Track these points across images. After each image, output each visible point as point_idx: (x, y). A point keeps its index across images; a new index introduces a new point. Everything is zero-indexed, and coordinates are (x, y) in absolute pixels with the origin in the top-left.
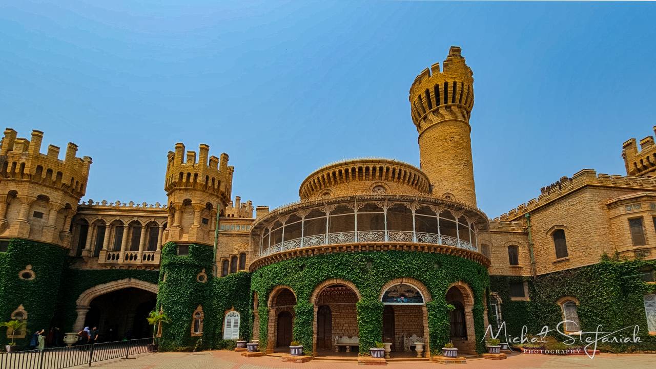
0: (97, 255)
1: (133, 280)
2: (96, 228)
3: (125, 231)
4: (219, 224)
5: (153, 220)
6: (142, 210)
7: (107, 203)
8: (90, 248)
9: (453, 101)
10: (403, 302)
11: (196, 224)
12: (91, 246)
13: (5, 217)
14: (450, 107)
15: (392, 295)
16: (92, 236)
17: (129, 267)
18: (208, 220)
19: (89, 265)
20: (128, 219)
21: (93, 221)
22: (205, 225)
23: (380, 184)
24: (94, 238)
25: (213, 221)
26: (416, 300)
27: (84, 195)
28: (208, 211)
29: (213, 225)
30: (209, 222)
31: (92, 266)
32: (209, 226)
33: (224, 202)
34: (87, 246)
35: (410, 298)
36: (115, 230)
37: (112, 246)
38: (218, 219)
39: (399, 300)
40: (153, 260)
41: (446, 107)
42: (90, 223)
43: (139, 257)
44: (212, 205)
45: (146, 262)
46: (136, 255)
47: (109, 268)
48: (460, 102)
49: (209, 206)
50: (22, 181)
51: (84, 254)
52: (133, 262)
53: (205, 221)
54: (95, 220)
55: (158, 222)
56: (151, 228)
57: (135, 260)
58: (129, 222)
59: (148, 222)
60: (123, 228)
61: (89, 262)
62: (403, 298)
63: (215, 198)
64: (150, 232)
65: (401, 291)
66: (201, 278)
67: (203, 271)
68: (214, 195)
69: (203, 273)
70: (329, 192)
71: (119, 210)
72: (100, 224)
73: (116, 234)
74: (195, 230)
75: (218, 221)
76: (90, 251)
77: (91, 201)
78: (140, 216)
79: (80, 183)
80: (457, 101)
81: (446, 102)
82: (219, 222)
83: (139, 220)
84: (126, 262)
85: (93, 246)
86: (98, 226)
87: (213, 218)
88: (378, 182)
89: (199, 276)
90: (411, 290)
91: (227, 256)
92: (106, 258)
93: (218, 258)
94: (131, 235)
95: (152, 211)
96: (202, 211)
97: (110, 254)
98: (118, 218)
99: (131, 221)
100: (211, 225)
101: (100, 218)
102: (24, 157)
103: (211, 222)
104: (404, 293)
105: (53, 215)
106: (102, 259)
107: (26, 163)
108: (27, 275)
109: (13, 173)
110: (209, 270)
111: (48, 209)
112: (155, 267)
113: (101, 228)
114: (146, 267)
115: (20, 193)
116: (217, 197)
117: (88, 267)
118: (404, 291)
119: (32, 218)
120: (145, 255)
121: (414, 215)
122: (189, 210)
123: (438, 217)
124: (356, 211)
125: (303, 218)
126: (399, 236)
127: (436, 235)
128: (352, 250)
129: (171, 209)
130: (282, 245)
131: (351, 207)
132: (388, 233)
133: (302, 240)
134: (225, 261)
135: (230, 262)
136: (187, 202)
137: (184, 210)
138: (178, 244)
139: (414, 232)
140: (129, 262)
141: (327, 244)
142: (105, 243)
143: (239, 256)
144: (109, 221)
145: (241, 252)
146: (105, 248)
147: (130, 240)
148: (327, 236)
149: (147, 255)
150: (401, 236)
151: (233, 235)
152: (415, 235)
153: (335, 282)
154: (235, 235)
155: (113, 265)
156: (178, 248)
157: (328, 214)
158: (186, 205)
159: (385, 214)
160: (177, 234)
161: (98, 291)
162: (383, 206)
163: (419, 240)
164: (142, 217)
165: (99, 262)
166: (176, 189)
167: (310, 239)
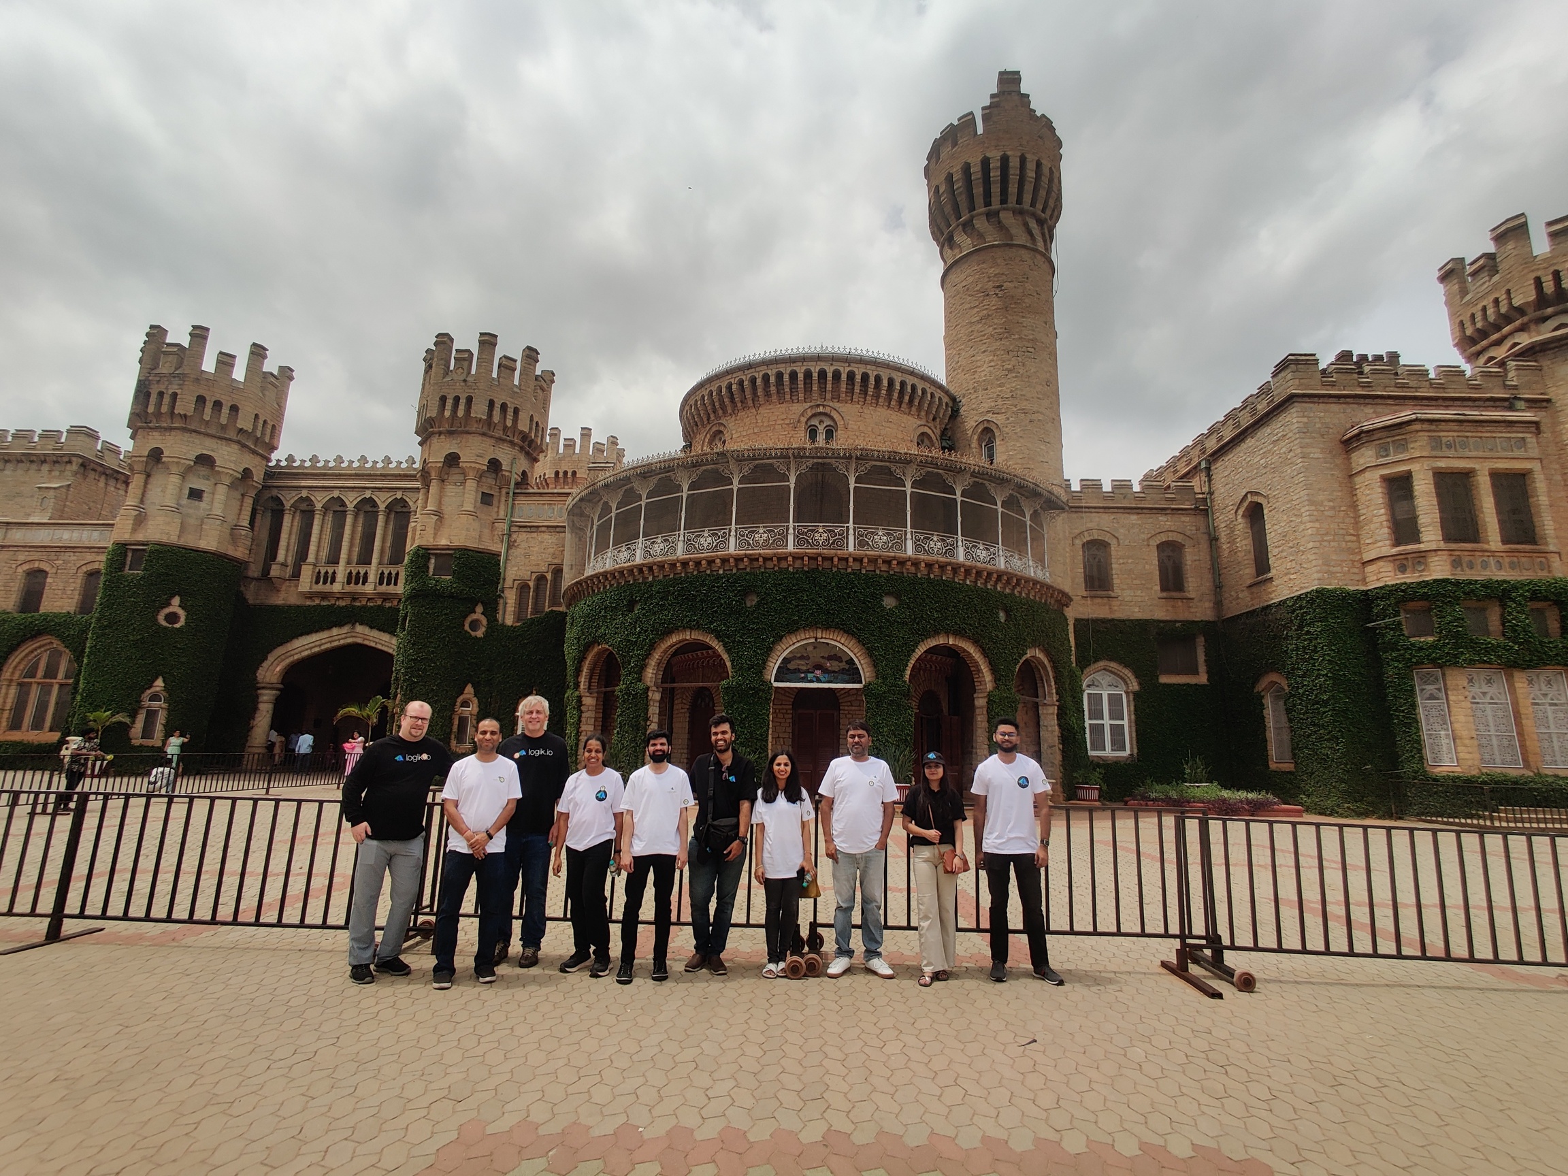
0: (296, 574)
1: (359, 628)
2: (298, 513)
3: (349, 520)
4: (513, 504)
5: (399, 495)
6: (382, 475)
7: (319, 462)
8: (286, 560)
9: (1004, 201)
10: (819, 681)
11: (468, 506)
12: (286, 556)
13: (142, 501)
14: (997, 213)
15: (796, 667)
16: (290, 534)
17: (354, 599)
18: (493, 495)
19: (282, 595)
20: (355, 494)
21: (292, 501)
22: (485, 509)
23: (821, 409)
24: (293, 537)
25: (503, 499)
26: (847, 677)
27: (276, 449)
28: (494, 475)
29: (502, 507)
30: (495, 502)
31: (288, 596)
32: (496, 509)
33: (528, 454)
34: (281, 556)
35: (834, 672)
36: (330, 519)
37: (325, 554)
38: (511, 494)
39: (810, 676)
40: (396, 584)
41: (989, 215)
42: (287, 505)
43: (372, 578)
44: (501, 464)
45: (384, 588)
46: (366, 573)
47: (317, 602)
48: (1019, 201)
49: (496, 466)
50: (171, 429)
51: (275, 571)
52: (359, 588)
53: (488, 499)
54: (296, 498)
55: (407, 500)
56: (396, 512)
57: (363, 584)
58: (355, 502)
59: (390, 500)
60: (343, 514)
61: (284, 588)
62: (818, 672)
63: (508, 448)
64: (395, 525)
65: (816, 656)
66: (475, 625)
67: (479, 609)
68: (505, 441)
69: (478, 614)
70: (722, 428)
71: (339, 476)
72: (304, 506)
73: (333, 526)
74: (466, 519)
75: (511, 499)
76: (284, 565)
77: (290, 459)
78: (376, 488)
79: (270, 423)
80: (1012, 199)
81: (988, 203)
82: (513, 500)
83: (373, 496)
84: (348, 589)
85: (290, 554)
86: (303, 512)
87: (504, 491)
88: (818, 406)
89: (469, 619)
90: (836, 656)
91: (527, 575)
92: (312, 578)
93: (508, 583)
94: (360, 529)
95: (400, 475)
96: (480, 478)
97: (319, 572)
98: (336, 494)
99: (359, 499)
100: (498, 507)
101: (304, 493)
102: (176, 381)
103: (499, 502)
104: (823, 661)
105: (222, 490)
106: (306, 582)
107: (179, 391)
108: (173, 618)
109: (158, 414)
110: (491, 610)
111: (213, 481)
112: (398, 601)
113: (307, 515)
114: (385, 600)
115: (166, 453)
116: (513, 444)
117: (279, 600)
118: (823, 657)
119: (185, 501)
120: (382, 573)
121: (852, 487)
122: (455, 477)
123: (908, 489)
124: (736, 481)
125: (644, 497)
126: (817, 536)
127: (902, 531)
128: (720, 568)
129: (425, 474)
130: (609, 555)
131: (726, 473)
132: (794, 529)
133: (640, 545)
134: (523, 588)
135: (532, 590)
136: (452, 460)
137: (446, 477)
138: (432, 552)
139: (851, 525)
140: (352, 588)
141: (680, 552)
142: (312, 548)
143: (549, 576)
144: (319, 500)
145: (553, 567)
146: (311, 558)
147: (357, 541)
148: (682, 536)
149: (386, 573)
150: (821, 535)
151: (540, 529)
152: (851, 532)
153: (688, 638)
154: (543, 529)
155: (324, 596)
156: (433, 561)
157: (685, 488)
158: (450, 466)
159: (792, 486)
160: (430, 530)
161: (297, 651)
162: (788, 469)
163: (861, 543)
164: (379, 489)
165: (300, 589)
166: (433, 433)
167: (653, 543)
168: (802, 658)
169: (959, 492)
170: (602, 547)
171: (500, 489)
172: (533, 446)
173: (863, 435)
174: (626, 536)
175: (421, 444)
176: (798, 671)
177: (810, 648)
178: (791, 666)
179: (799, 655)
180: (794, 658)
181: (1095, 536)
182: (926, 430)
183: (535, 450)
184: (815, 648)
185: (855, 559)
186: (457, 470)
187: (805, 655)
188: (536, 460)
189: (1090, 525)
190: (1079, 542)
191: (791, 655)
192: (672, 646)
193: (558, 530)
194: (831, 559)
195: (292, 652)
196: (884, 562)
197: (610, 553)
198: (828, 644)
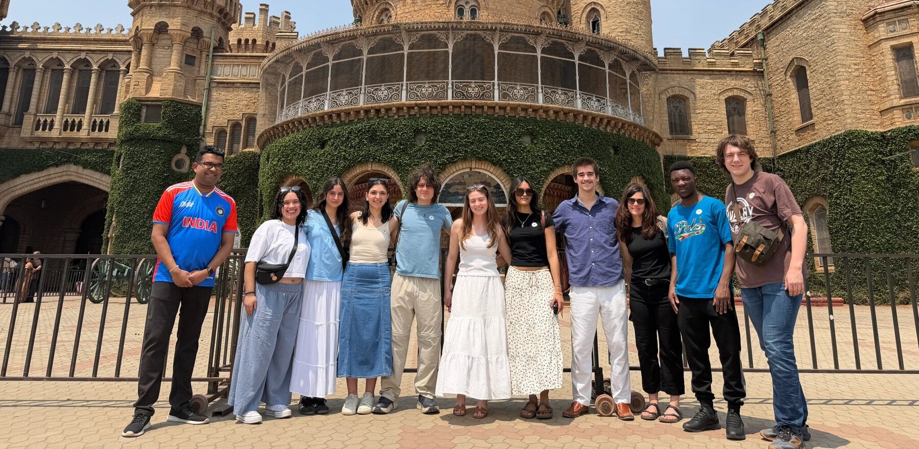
0: (19, 122)
1: (74, 168)
2: (21, 72)
3: (66, 77)
4: (212, 64)
5: (110, 56)
6: (95, 40)
7: (40, 28)
8: (9, 111)
11: (174, 66)
12: (10, 107)
16: (14, 89)
17: (69, 143)
18: (195, 57)
19: (6, 140)
20: (71, 56)
21: (16, 61)
22: (189, 67)
24: (16, 91)
25: (204, 60)
28: (196, 41)
29: (203, 67)
30: (197, 62)
31: (12, 141)
32: (197, 69)
33: (223, 24)
34: (5, 107)
36: (49, 76)
37: (44, 105)
38: (211, 56)
40: (107, 130)
42: (12, 64)
43: (86, 125)
44: (202, 32)
45: (96, 134)
46: (81, 121)
47: (37, 145)
49: (197, 33)
52: (75, 134)
53: (189, 60)
54: (20, 58)
55: (117, 60)
56: (107, 71)
57: (78, 130)
58: (72, 62)
59: (102, 60)
60: (62, 72)
61: (7, 135)
63: (207, 19)
64: (105, 81)
66: (179, 164)
67: (184, 150)
68: (205, 13)
69: (183, 154)
71: (57, 41)
72: (26, 65)
73: (51, 83)
74: (172, 76)
75: (210, 61)
76: (8, 114)
77: (14, 25)
78: (90, 50)
82: (213, 61)
83: (88, 58)
84: (65, 135)
85: (13, 106)
86: (25, 70)
87: (204, 54)
91: (224, 123)
92: (33, 126)
94: (75, 84)
95: (110, 40)
96: (185, 42)
97: (39, 121)
98: (55, 55)
99: (75, 59)
100: (199, 67)
101: (27, 55)
103: (200, 62)
106: (27, 129)
112: (110, 144)
113: (29, 73)
114: (96, 144)
116: (211, 15)
117: (4, 144)
120: (95, 122)
121: (496, 52)
122: (164, 41)
123: (539, 54)
124: (406, 47)
125: (331, 59)
126: (470, 90)
127: (534, 86)
128: (395, 114)
129: (137, 39)
130: (301, 105)
131: (399, 41)
132: (452, 85)
133: (328, 97)
134: (221, 133)
135: (228, 135)
136: (161, 28)
137: (156, 41)
138: (144, 103)
139: (496, 81)
140: (68, 134)
141: (361, 103)
142: (34, 100)
143: (243, 124)
144: (40, 61)
145: (247, 115)
146: (32, 108)
147: (73, 95)
148: (363, 90)
149: (98, 121)
150: (473, 89)
151: (235, 85)
152: (496, 87)
153: (370, 169)
154: (238, 85)
155: (43, 141)
156: (144, 110)
157: (365, 52)
158: (160, 33)
159: (451, 51)
160: (143, 84)
161: (18, 187)
162: (447, 38)
163: (504, 96)
164: (93, 51)
165: (22, 135)
166: (145, 6)
167: (339, 95)
168: (460, 184)
169: (576, 57)
170: (294, 98)
171: (201, 52)
172: (228, 17)
173: (499, 13)
174: (316, 89)
175: (133, 14)
176: (457, 194)
177: (466, 176)
178: (451, 190)
179: (457, 182)
180: (454, 184)
181: (677, 91)
182: (547, 10)
183: (229, 20)
184: (470, 176)
185: (500, 108)
186: (166, 36)
187: (463, 181)
188: (230, 29)
189: (672, 83)
190: (664, 97)
191: (452, 182)
192: (356, 176)
193: (251, 85)
194: (482, 107)
195: (14, 189)
196: (523, 110)
197: (302, 103)
198: (480, 173)
